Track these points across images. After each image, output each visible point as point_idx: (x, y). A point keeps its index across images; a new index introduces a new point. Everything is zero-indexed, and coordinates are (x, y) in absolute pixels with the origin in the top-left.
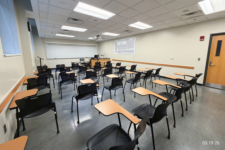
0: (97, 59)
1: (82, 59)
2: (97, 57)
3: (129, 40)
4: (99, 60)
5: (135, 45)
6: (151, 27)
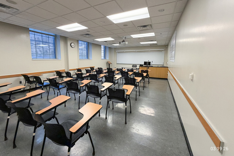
0: (147, 66)
1: (135, 66)
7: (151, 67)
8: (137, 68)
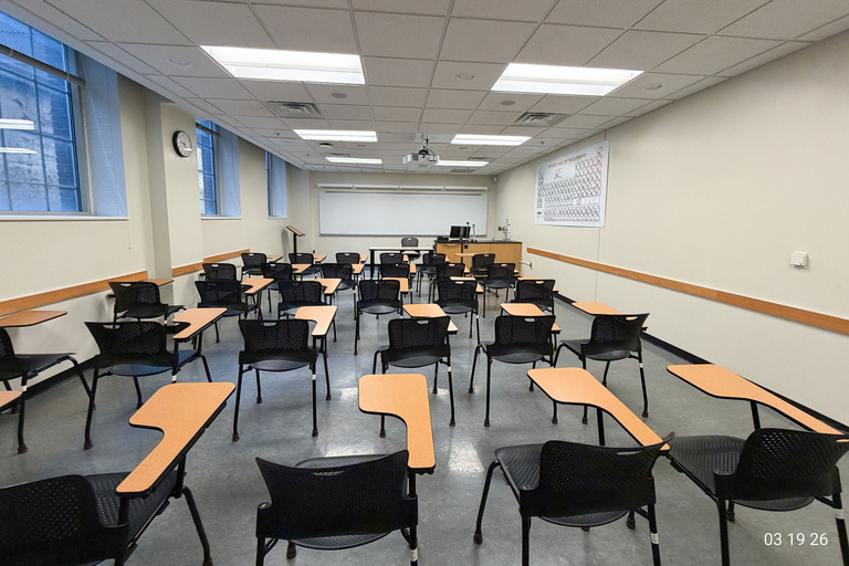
0: (461, 242)
1: (410, 241)
2: (462, 233)
3: (584, 159)
4: (469, 245)
5: (604, 179)
6: (637, 73)
7: (472, 242)
8: (418, 248)
